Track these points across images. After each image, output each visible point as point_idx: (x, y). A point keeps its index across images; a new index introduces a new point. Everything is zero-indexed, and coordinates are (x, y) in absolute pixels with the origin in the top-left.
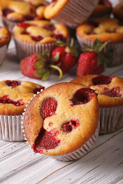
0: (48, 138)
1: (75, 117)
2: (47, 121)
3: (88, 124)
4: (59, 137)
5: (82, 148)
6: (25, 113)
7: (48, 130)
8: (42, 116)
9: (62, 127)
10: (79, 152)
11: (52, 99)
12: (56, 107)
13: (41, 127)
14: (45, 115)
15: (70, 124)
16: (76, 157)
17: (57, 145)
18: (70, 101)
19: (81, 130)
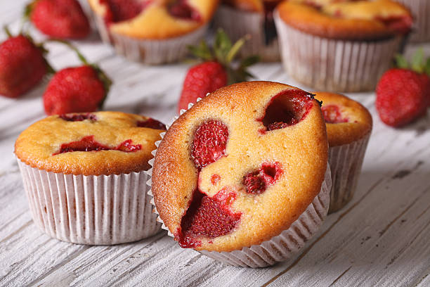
0: (213, 211)
1: (271, 159)
2: (206, 174)
3: (304, 171)
4: (236, 207)
5: (291, 230)
6: (155, 162)
7: (211, 194)
8: (195, 163)
9: (244, 182)
10: (287, 242)
11: (216, 122)
12: (226, 139)
13: (193, 187)
14: (200, 162)
15: (262, 174)
16: (281, 254)
17: (234, 227)
18: (258, 123)
19: (288, 185)
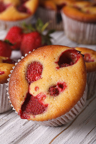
0: (35, 103)
1: (62, 80)
2: (33, 86)
3: (76, 86)
4: (46, 101)
5: (70, 112)
6: (10, 79)
7: (35, 95)
8: (28, 81)
9: (49, 90)
10: (68, 116)
11: (37, 63)
12: (42, 70)
13: (26, 92)
14: (30, 80)
15: (57, 87)
16: (65, 121)
17: (45, 110)
18: (56, 64)
